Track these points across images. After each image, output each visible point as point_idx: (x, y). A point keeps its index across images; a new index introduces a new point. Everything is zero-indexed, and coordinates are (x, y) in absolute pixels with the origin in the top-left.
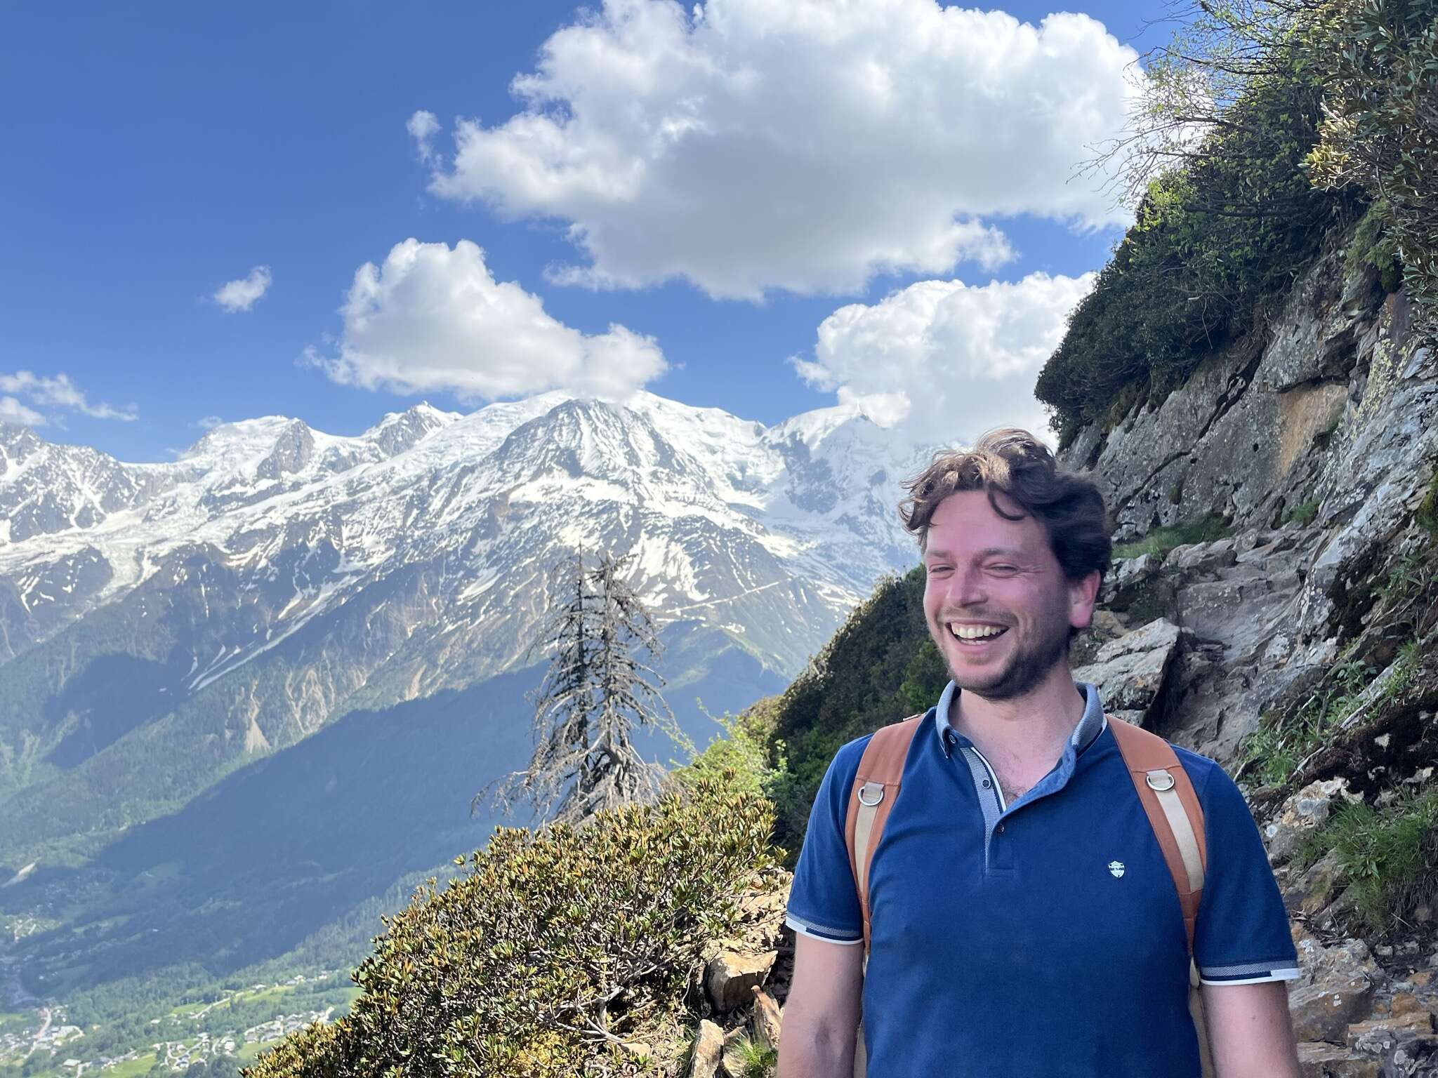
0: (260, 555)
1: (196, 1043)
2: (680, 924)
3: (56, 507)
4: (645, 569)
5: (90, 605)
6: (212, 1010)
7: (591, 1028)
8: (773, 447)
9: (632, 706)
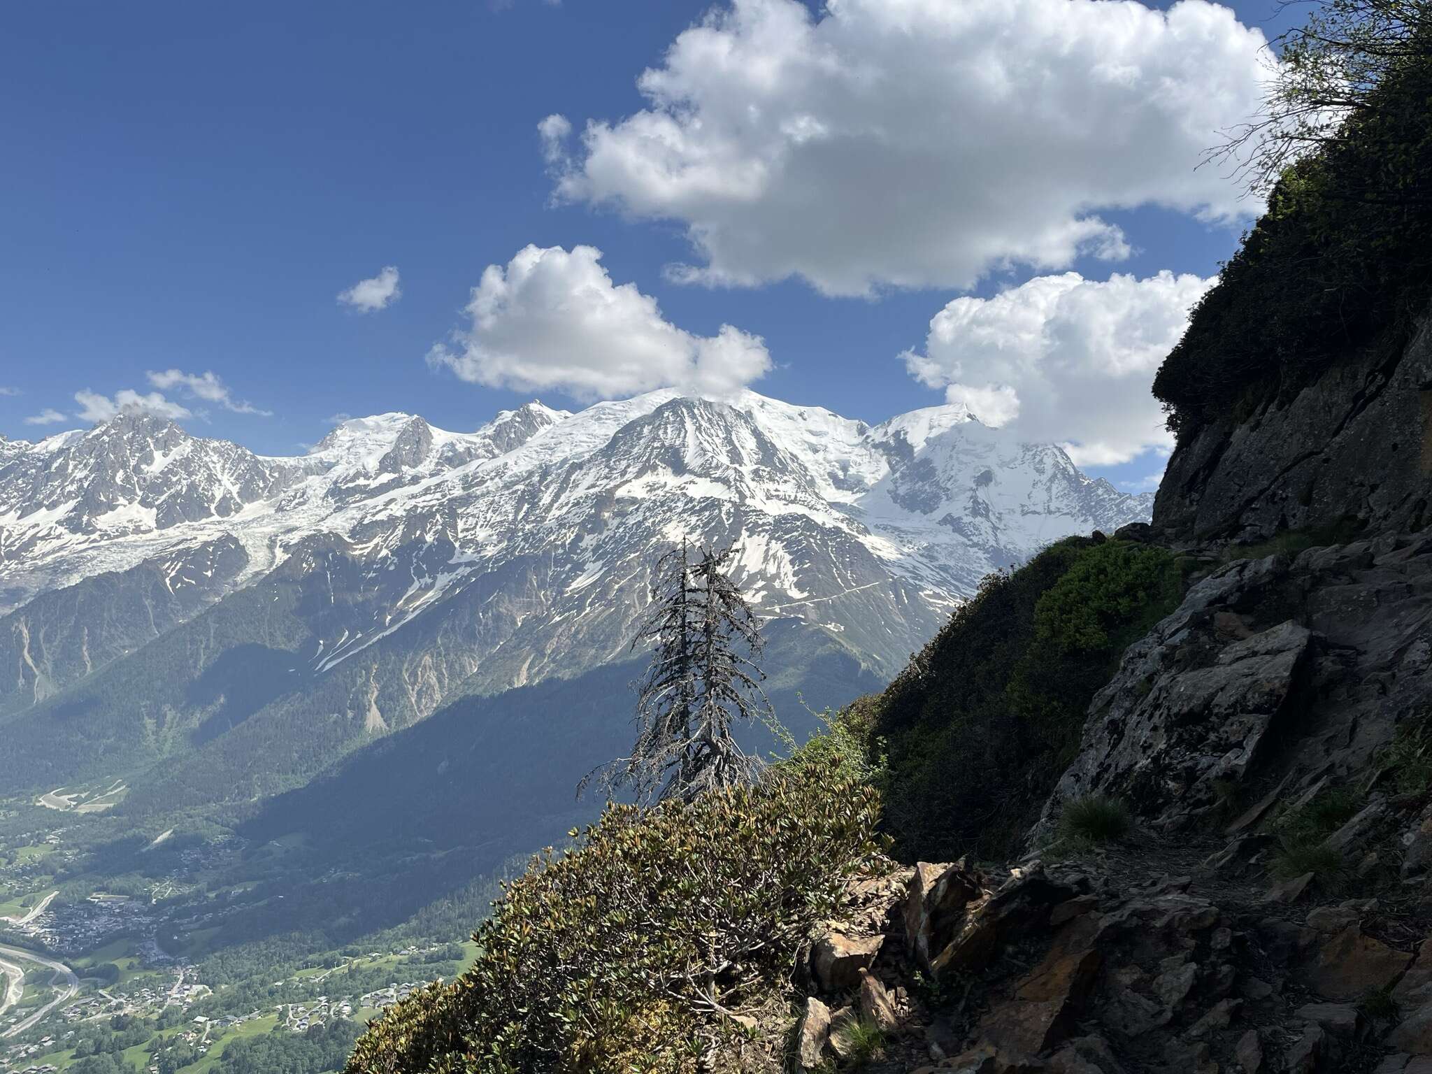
0: (382, 546)
1: (316, 1005)
2: (787, 904)
3: (198, 496)
4: (746, 566)
5: (228, 590)
6: (332, 975)
7: (700, 998)
8: (876, 446)
9: (732, 699)
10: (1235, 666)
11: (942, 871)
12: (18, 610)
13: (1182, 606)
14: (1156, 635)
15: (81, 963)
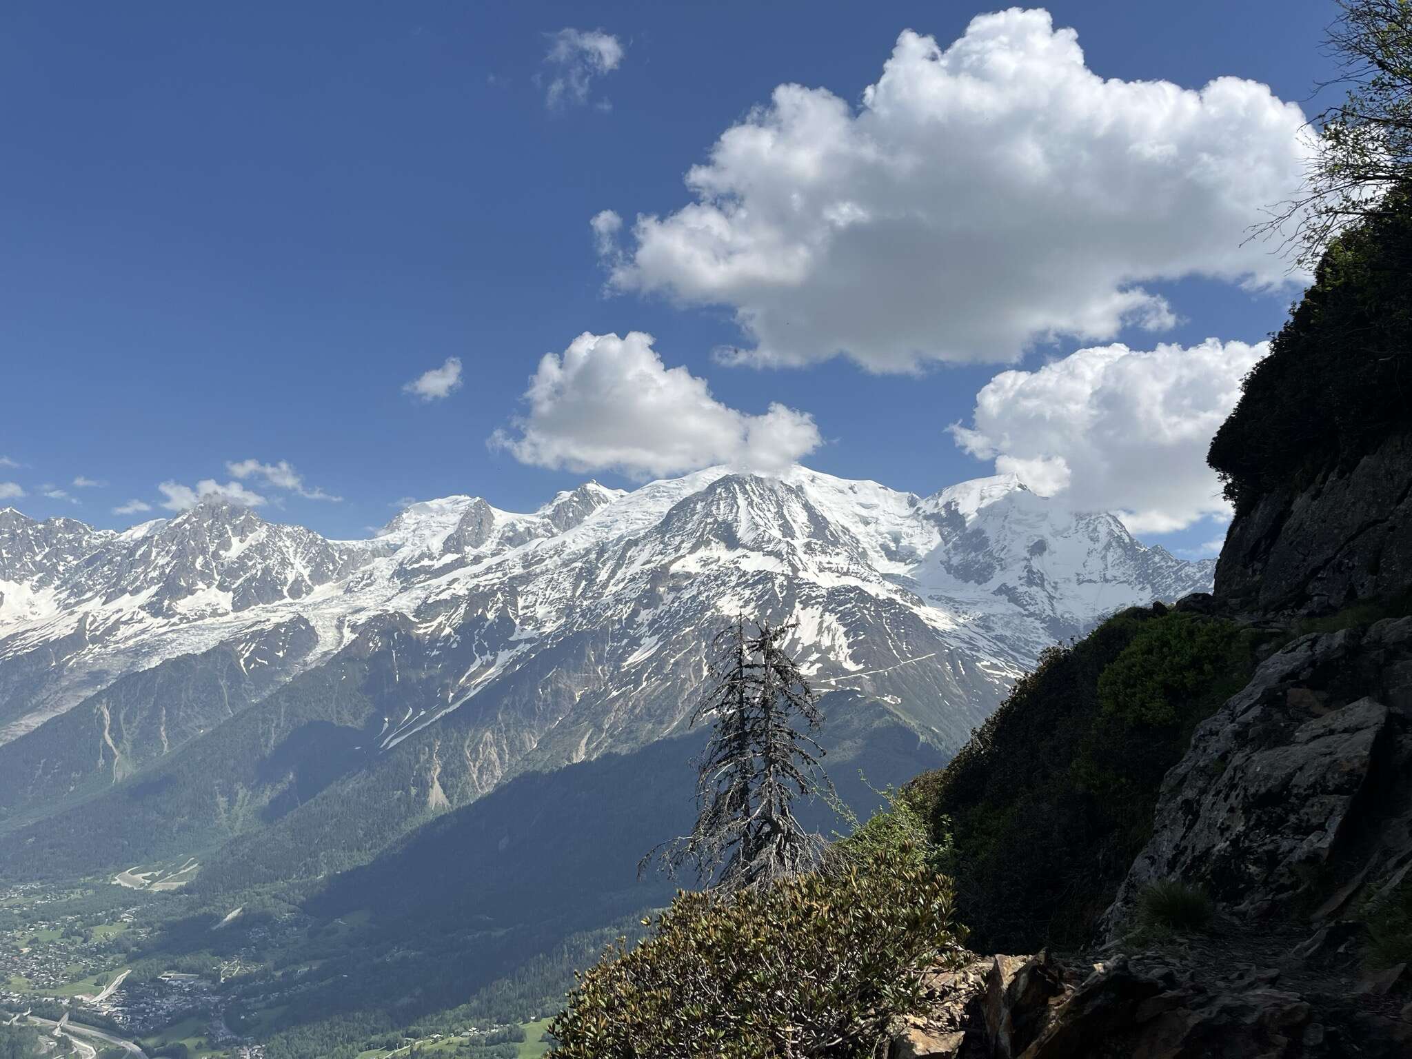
0: (445, 625)
2: (862, 997)
3: (272, 580)
4: (800, 638)
5: (298, 669)
8: (927, 518)
9: (792, 776)
10: (1312, 745)
11: (1021, 965)
12: (99, 694)
13: (1253, 682)
14: (1227, 712)
15: (150, 1042)
